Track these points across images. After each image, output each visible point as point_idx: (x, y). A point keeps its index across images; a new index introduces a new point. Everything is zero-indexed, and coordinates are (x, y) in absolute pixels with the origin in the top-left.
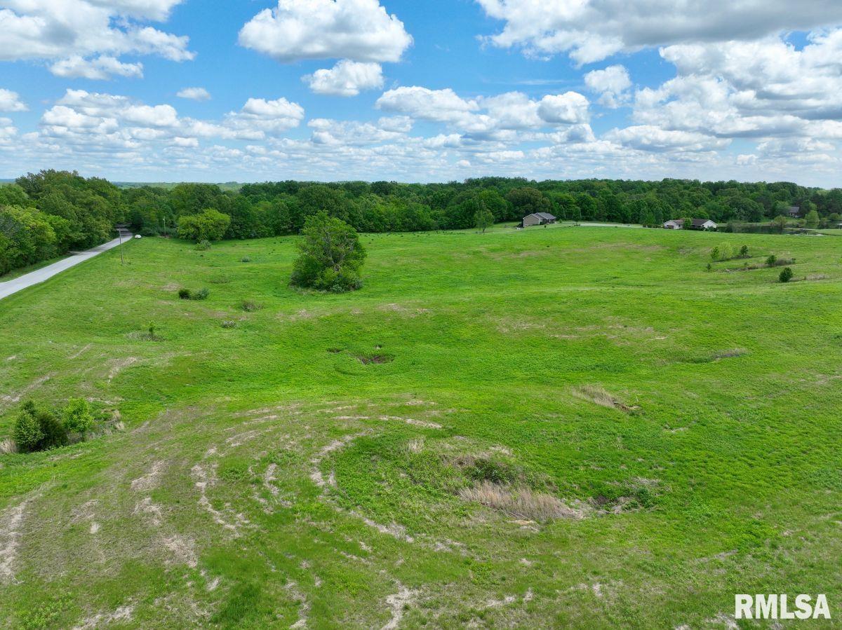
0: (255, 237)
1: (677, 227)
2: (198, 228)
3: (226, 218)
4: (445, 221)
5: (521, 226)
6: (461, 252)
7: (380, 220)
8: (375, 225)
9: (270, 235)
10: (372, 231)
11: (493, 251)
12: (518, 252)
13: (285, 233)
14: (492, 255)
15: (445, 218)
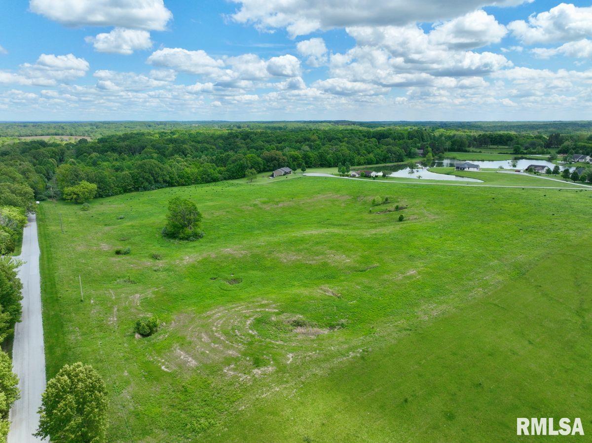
0: (112, 195)
1: (357, 176)
2: (78, 195)
3: (94, 186)
4: (227, 174)
5: (272, 176)
6: (247, 205)
7: (188, 178)
8: (186, 182)
9: (121, 193)
10: (183, 185)
11: (264, 203)
12: (277, 203)
13: (130, 191)
14: (264, 206)
15: (226, 172)
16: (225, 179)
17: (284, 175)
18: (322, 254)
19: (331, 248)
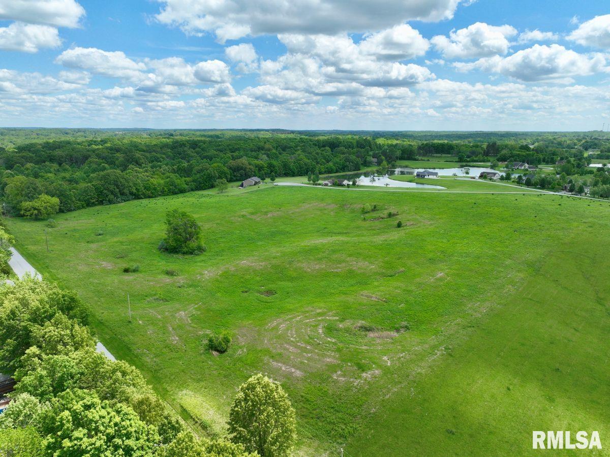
0: (74, 210)
1: (330, 184)
2: (39, 210)
3: (55, 200)
4: (193, 185)
5: (242, 186)
6: (235, 216)
7: (155, 189)
8: (152, 193)
9: (83, 207)
10: (149, 197)
11: (252, 214)
12: (266, 213)
13: (93, 205)
14: (253, 217)
15: (192, 183)
16: (192, 190)
17: (255, 185)
18: (344, 261)
19: (350, 255)
